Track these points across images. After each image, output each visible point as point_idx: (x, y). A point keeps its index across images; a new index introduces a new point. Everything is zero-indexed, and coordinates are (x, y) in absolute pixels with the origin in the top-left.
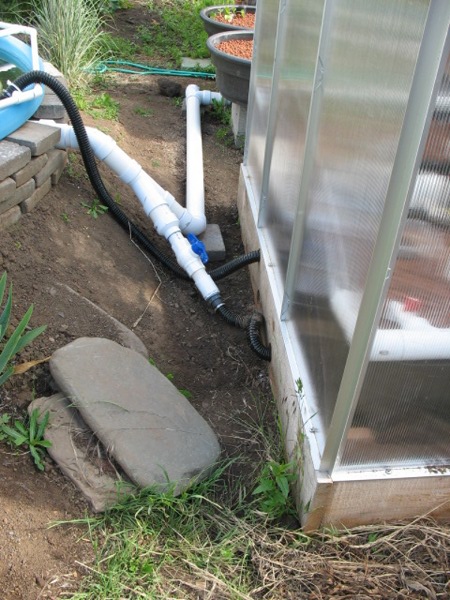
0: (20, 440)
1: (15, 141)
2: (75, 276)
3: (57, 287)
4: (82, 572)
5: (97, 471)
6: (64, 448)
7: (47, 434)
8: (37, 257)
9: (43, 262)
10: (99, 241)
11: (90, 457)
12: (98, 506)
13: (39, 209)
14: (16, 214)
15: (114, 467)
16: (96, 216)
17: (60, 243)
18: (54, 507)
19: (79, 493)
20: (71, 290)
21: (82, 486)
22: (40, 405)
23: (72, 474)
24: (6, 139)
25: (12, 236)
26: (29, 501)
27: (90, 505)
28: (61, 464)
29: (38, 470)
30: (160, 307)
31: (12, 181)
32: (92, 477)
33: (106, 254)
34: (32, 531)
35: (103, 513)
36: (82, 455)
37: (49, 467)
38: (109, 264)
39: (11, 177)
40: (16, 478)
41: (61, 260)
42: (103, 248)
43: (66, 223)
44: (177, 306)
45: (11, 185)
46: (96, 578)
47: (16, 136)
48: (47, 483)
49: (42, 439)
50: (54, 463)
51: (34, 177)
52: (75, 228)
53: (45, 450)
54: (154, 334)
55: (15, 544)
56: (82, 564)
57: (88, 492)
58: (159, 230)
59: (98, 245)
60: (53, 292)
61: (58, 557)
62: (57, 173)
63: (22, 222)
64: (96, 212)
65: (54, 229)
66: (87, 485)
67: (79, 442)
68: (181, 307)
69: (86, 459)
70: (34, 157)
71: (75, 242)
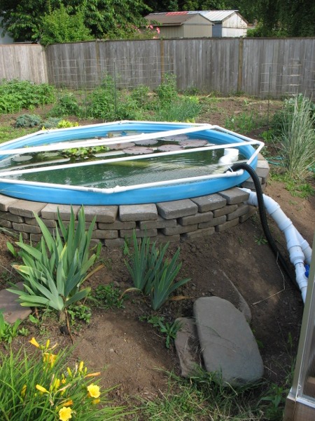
0: (164, 330)
1: (221, 195)
2: (232, 269)
3: (218, 271)
4: (161, 397)
5: (192, 358)
6: (182, 342)
7: (178, 333)
8: (215, 254)
9: (217, 258)
10: (255, 257)
11: (192, 351)
12: (184, 373)
13: (226, 232)
14: (212, 231)
15: (200, 359)
16: (259, 244)
17: (231, 251)
18: (164, 365)
19: (179, 364)
20: (225, 275)
21: (181, 361)
22: (181, 320)
23: (179, 355)
24: (217, 193)
25: (206, 240)
26: (154, 356)
27: (181, 372)
28: (177, 349)
29: (166, 347)
30: (275, 301)
31: (211, 213)
32: (188, 360)
33: (257, 265)
34: (148, 369)
35: (185, 378)
36: (189, 348)
37: (171, 348)
38: (256, 270)
39: (212, 211)
40: (154, 346)
41: (228, 260)
42: (256, 261)
43: (240, 243)
44: (286, 303)
45: (210, 215)
46: (165, 402)
47: (223, 193)
48: (167, 354)
49: (175, 334)
50: (174, 347)
51: (227, 215)
52: (243, 247)
53: (173, 339)
54: (263, 312)
55: (138, 370)
56: (162, 394)
57: (182, 365)
58: (291, 259)
59: (254, 259)
60: (215, 273)
61: (153, 385)
62: (244, 216)
63: (214, 236)
64: (260, 242)
65: (231, 244)
66: (184, 362)
67: (190, 342)
68: (288, 305)
69: (190, 351)
70: (228, 204)
71: (240, 253)
